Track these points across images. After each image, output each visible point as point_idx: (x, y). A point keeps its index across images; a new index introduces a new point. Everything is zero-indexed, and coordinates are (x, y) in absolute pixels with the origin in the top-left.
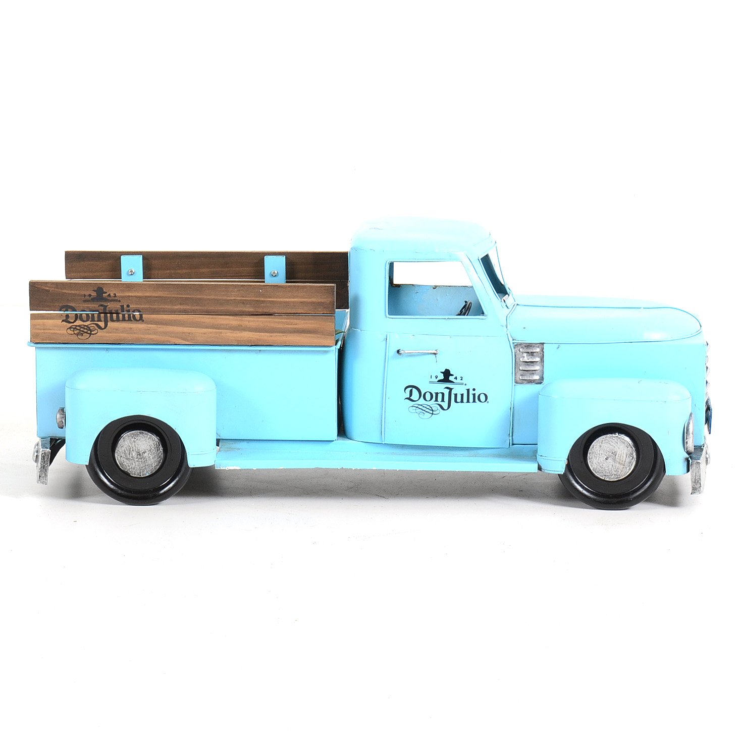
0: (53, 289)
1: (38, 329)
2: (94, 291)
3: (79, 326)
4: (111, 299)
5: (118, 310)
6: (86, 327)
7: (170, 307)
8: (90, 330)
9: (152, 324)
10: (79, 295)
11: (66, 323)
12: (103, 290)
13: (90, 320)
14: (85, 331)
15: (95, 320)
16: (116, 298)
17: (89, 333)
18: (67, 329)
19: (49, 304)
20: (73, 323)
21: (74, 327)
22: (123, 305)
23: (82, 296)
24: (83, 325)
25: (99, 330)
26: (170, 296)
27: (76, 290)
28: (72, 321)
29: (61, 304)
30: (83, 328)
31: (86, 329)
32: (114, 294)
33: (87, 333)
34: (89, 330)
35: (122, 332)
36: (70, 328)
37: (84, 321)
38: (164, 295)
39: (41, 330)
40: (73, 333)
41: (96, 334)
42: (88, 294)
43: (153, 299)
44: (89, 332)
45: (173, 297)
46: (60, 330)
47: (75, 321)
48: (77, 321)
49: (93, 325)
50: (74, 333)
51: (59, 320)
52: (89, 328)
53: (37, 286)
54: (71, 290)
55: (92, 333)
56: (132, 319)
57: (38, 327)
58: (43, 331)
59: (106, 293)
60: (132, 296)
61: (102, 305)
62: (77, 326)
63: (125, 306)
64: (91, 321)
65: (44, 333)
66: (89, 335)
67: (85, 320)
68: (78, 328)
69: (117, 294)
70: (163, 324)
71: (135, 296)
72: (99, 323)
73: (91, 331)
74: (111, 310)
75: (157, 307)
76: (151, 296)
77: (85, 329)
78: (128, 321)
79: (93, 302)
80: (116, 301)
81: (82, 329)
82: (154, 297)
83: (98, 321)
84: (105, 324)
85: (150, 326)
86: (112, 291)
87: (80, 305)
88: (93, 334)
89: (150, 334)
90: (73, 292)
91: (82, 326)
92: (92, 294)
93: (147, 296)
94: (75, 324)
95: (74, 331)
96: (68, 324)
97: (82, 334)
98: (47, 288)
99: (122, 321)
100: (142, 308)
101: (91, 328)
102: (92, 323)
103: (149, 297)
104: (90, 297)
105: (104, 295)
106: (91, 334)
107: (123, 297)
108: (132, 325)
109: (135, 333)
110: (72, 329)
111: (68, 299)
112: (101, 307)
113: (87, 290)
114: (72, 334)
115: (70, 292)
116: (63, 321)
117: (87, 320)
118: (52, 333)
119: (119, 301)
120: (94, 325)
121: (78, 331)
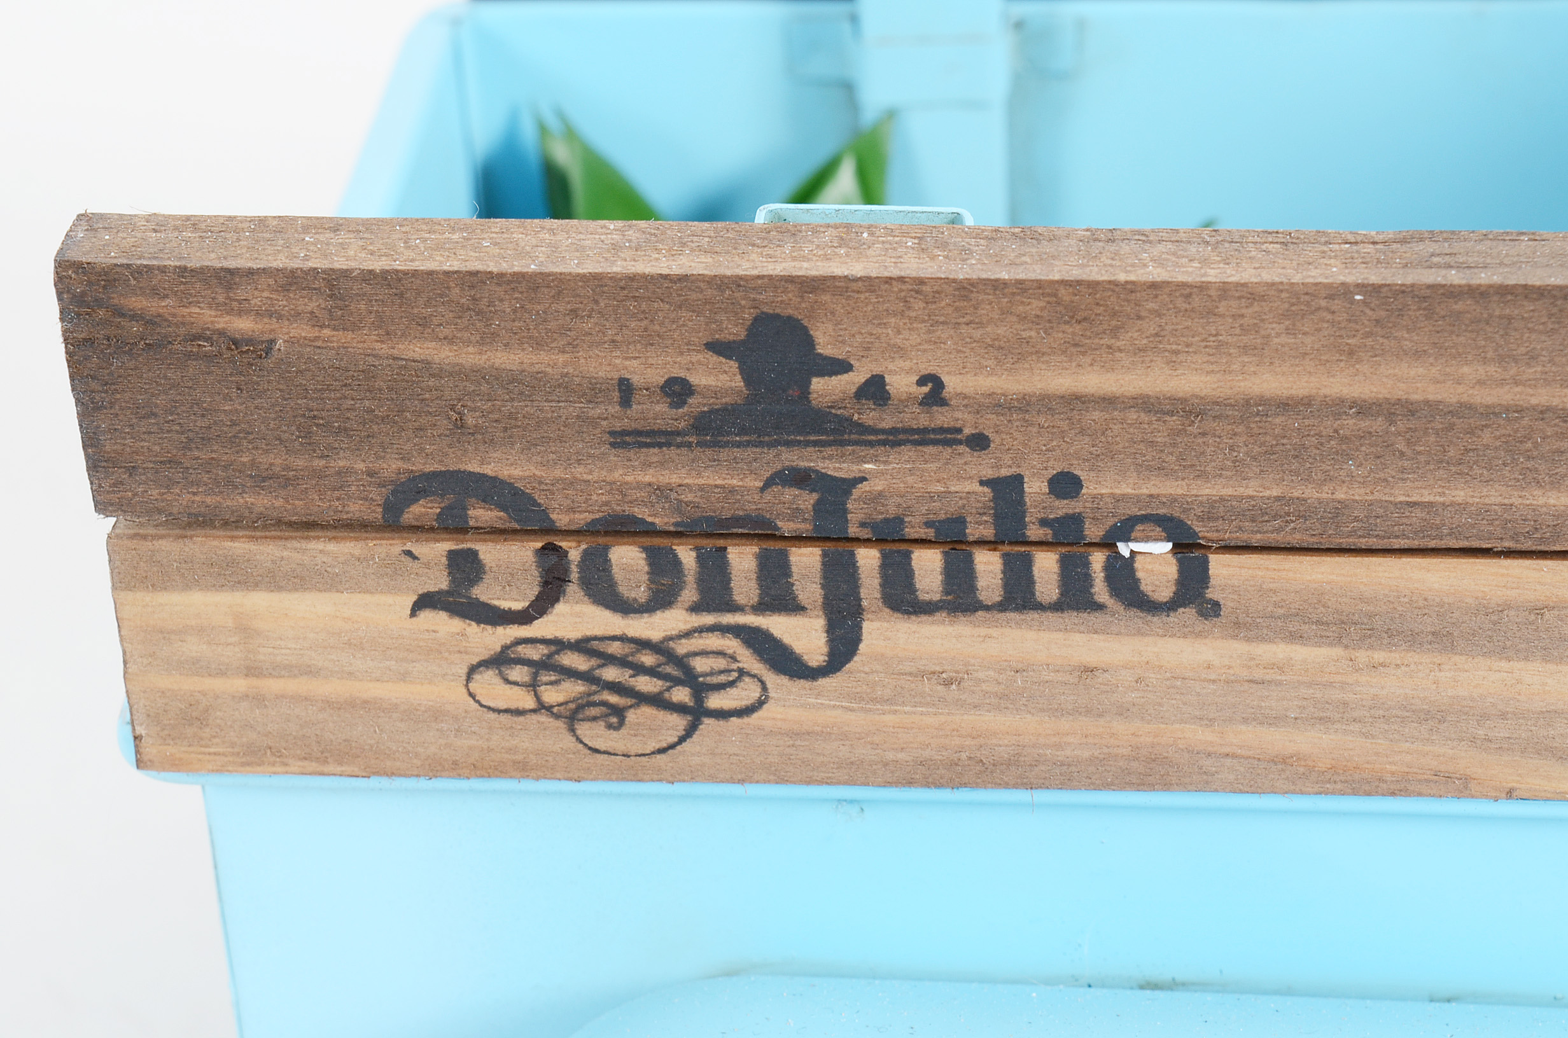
0: (302, 330)
1: (196, 667)
2: (717, 347)
3: (582, 646)
4: (887, 422)
5: (960, 521)
6: (648, 659)
7: (1494, 495)
8: (689, 678)
9: (1295, 637)
10: (565, 387)
11: (456, 624)
12: (810, 342)
13: (689, 594)
14: (646, 684)
15: (739, 598)
16: (942, 418)
17: (680, 708)
18: (473, 670)
19: (276, 460)
20: (524, 617)
21: (535, 653)
22: (1018, 480)
23: (593, 391)
24: (622, 639)
25: (773, 679)
26: (1504, 395)
27: (539, 345)
28: (518, 606)
29: (392, 466)
30: (622, 662)
31: (651, 672)
32: (929, 379)
33: (657, 701)
34: (677, 682)
35: (1005, 700)
36: (500, 660)
37: (624, 607)
38: (1449, 394)
39: (222, 673)
40: (529, 703)
41: (742, 712)
42: (657, 377)
43: (1328, 425)
44: (681, 695)
45: (1543, 412)
46: (403, 677)
47: (541, 605)
48: (560, 608)
49: (714, 641)
50: (542, 707)
51: (389, 599)
52: (681, 662)
53: (136, 303)
54: (488, 339)
55: (714, 701)
56: (1100, 590)
57: (193, 647)
58: (240, 684)
59: (841, 367)
60: (1109, 402)
61: (800, 478)
62: (560, 645)
63: (1035, 488)
64: (695, 609)
65: (259, 700)
66: (677, 723)
67: (641, 594)
68: (572, 660)
69: (953, 383)
70: (1413, 640)
71: (1146, 404)
72: (779, 625)
73: (700, 689)
74: (899, 521)
75: (1358, 493)
76: (1306, 402)
77: (640, 669)
78: (1057, 607)
79: (715, 444)
80: (947, 437)
81: (611, 674)
82: (1338, 407)
83: (761, 608)
84: (830, 629)
85: (1280, 651)
86: (900, 351)
87: (579, 471)
88: (722, 714)
89: (1275, 720)
90: (505, 359)
91: (615, 648)
92: (698, 379)
93: (1262, 401)
94: (541, 628)
95: (533, 686)
96: (473, 629)
97: (619, 712)
98: (243, 325)
99: (1002, 607)
100: (1212, 503)
101: (700, 665)
102: (709, 619)
103: (1286, 405)
104: (681, 403)
105: (818, 384)
106: (696, 713)
107: (1023, 405)
108: (1099, 641)
109: (1123, 712)
110: (518, 673)
111: (460, 424)
112: (789, 494)
113: (649, 340)
114: (519, 712)
115: (470, 357)
116: (425, 602)
117: (661, 599)
118: (330, 705)
119: (979, 442)
120: (731, 644)
121: (577, 688)
